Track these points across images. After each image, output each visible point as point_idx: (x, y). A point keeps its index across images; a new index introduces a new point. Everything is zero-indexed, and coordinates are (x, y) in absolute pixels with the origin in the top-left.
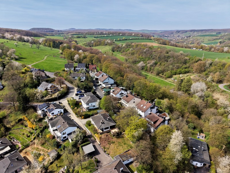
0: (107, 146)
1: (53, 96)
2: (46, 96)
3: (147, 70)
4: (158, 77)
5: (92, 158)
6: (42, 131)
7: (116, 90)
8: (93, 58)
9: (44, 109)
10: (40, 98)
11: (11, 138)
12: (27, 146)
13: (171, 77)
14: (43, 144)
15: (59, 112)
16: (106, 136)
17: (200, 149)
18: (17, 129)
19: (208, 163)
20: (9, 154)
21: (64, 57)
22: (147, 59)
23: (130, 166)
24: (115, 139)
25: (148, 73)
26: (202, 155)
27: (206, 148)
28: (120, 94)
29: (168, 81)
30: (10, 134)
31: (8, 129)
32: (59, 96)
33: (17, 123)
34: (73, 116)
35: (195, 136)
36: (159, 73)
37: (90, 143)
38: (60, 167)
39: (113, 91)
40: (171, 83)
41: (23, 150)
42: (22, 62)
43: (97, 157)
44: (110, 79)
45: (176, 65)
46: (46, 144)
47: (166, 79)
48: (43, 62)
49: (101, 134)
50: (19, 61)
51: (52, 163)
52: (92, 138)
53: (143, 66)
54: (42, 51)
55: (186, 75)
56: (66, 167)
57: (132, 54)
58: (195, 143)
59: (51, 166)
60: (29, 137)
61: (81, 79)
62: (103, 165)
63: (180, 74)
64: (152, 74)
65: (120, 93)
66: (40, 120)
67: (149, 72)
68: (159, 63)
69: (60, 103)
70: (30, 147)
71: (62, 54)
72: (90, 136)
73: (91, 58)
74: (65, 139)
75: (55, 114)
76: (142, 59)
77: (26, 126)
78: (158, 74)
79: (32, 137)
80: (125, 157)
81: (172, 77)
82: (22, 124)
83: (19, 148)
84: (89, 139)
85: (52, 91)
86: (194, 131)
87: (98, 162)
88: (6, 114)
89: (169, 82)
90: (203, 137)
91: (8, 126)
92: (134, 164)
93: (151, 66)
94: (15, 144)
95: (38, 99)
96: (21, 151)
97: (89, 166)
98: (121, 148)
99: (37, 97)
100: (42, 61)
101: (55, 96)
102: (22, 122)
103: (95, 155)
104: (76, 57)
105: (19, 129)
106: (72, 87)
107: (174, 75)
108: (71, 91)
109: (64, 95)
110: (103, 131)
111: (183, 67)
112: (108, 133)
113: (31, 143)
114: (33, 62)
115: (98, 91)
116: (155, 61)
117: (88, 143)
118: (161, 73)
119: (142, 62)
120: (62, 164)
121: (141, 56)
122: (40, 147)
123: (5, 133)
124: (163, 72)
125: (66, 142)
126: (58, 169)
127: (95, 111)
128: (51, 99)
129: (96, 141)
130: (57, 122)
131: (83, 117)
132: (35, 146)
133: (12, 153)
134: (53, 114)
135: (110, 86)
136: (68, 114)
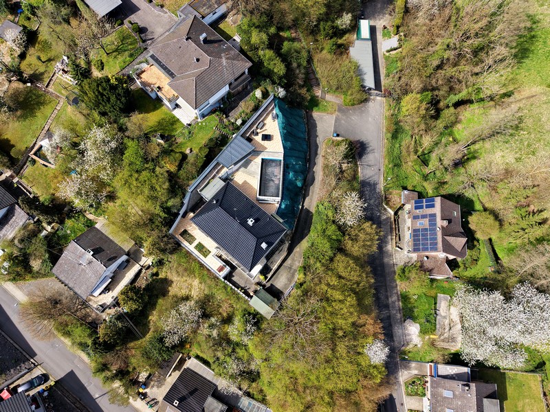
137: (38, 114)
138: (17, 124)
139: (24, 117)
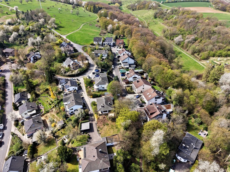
0: (101, 127)
1: (73, 73)
2: (68, 72)
3: (183, 47)
4: (192, 57)
5: (87, 134)
6: (58, 103)
7: (130, 72)
8: (125, 30)
9: (63, 84)
10: (63, 73)
11: (39, 103)
12: (48, 112)
13: (207, 58)
14: (58, 113)
15: (73, 89)
16: (104, 118)
17: (191, 146)
18: (44, 97)
19: (192, 161)
20: (35, 116)
21: (99, 25)
22: (187, 33)
23: (113, 148)
24: (110, 122)
25: (183, 51)
26: (190, 152)
27: (199, 147)
28: (133, 78)
29: (202, 63)
30: (39, 99)
31: (37, 96)
32: (79, 73)
33: (44, 91)
34: (85, 93)
35: (197, 132)
36: (195, 53)
37: (88, 122)
38: (64, 134)
39: (128, 74)
40: (204, 66)
41: (44, 114)
42: (60, 31)
43: (91, 134)
44: (130, 59)
45: (218, 44)
46: (60, 114)
47: (200, 60)
48: (77, 33)
49: (100, 116)
50: (58, 31)
51: (59, 130)
52: (93, 117)
53: (179, 42)
54: (81, 17)
55: (225, 59)
56: (67, 136)
57: (174, 24)
58: (190, 140)
59: (59, 132)
60: (50, 105)
61: (103, 57)
62: (92, 142)
63: (219, 56)
64: (188, 52)
65: (133, 76)
66: (60, 93)
67: (185, 49)
68: (199, 40)
69: (77, 79)
70: (50, 113)
71: (98, 22)
72: (92, 115)
73: (124, 29)
74: (72, 114)
75: (70, 90)
76: (183, 31)
77: (50, 96)
78: (193, 53)
79: (53, 105)
80: (110, 139)
81: (209, 59)
82: (48, 93)
83: (43, 112)
84: (90, 117)
85: (73, 68)
86: (199, 127)
87: (90, 138)
88: (39, 83)
89: (202, 65)
90: (205, 134)
91: (38, 93)
92: (116, 147)
93: (189, 42)
94: (41, 108)
95: (62, 73)
96: (43, 115)
97: (83, 139)
98: (112, 130)
99: (61, 72)
100: (76, 31)
101: (75, 72)
102: (48, 91)
103: (89, 132)
104: (110, 27)
105: (45, 97)
106: (93, 64)
107: (211, 56)
108: (90, 68)
109: (83, 72)
110: (102, 113)
111: (226, 48)
112: (106, 115)
113: (50, 111)
114: (69, 32)
115: (115, 71)
116: (196, 36)
117: (87, 121)
118: (196, 53)
119: (180, 36)
120: (65, 133)
121: (183, 27)
122: (55, 115)
123: (36, 98)
124: (199, 51)
125: (72, 116)
126: (62, 135)
127: (103, 93)
128: (71, 75)
129: (95, 120)
130: (69, 98)
131: (91, 96)
132: (53, 113)
133: (37, 115)
134: (69, 90)
135: (128, 66)
136: (81, 91)
137: (50, 147)
138: (43, 147)
139: (46, 146)
